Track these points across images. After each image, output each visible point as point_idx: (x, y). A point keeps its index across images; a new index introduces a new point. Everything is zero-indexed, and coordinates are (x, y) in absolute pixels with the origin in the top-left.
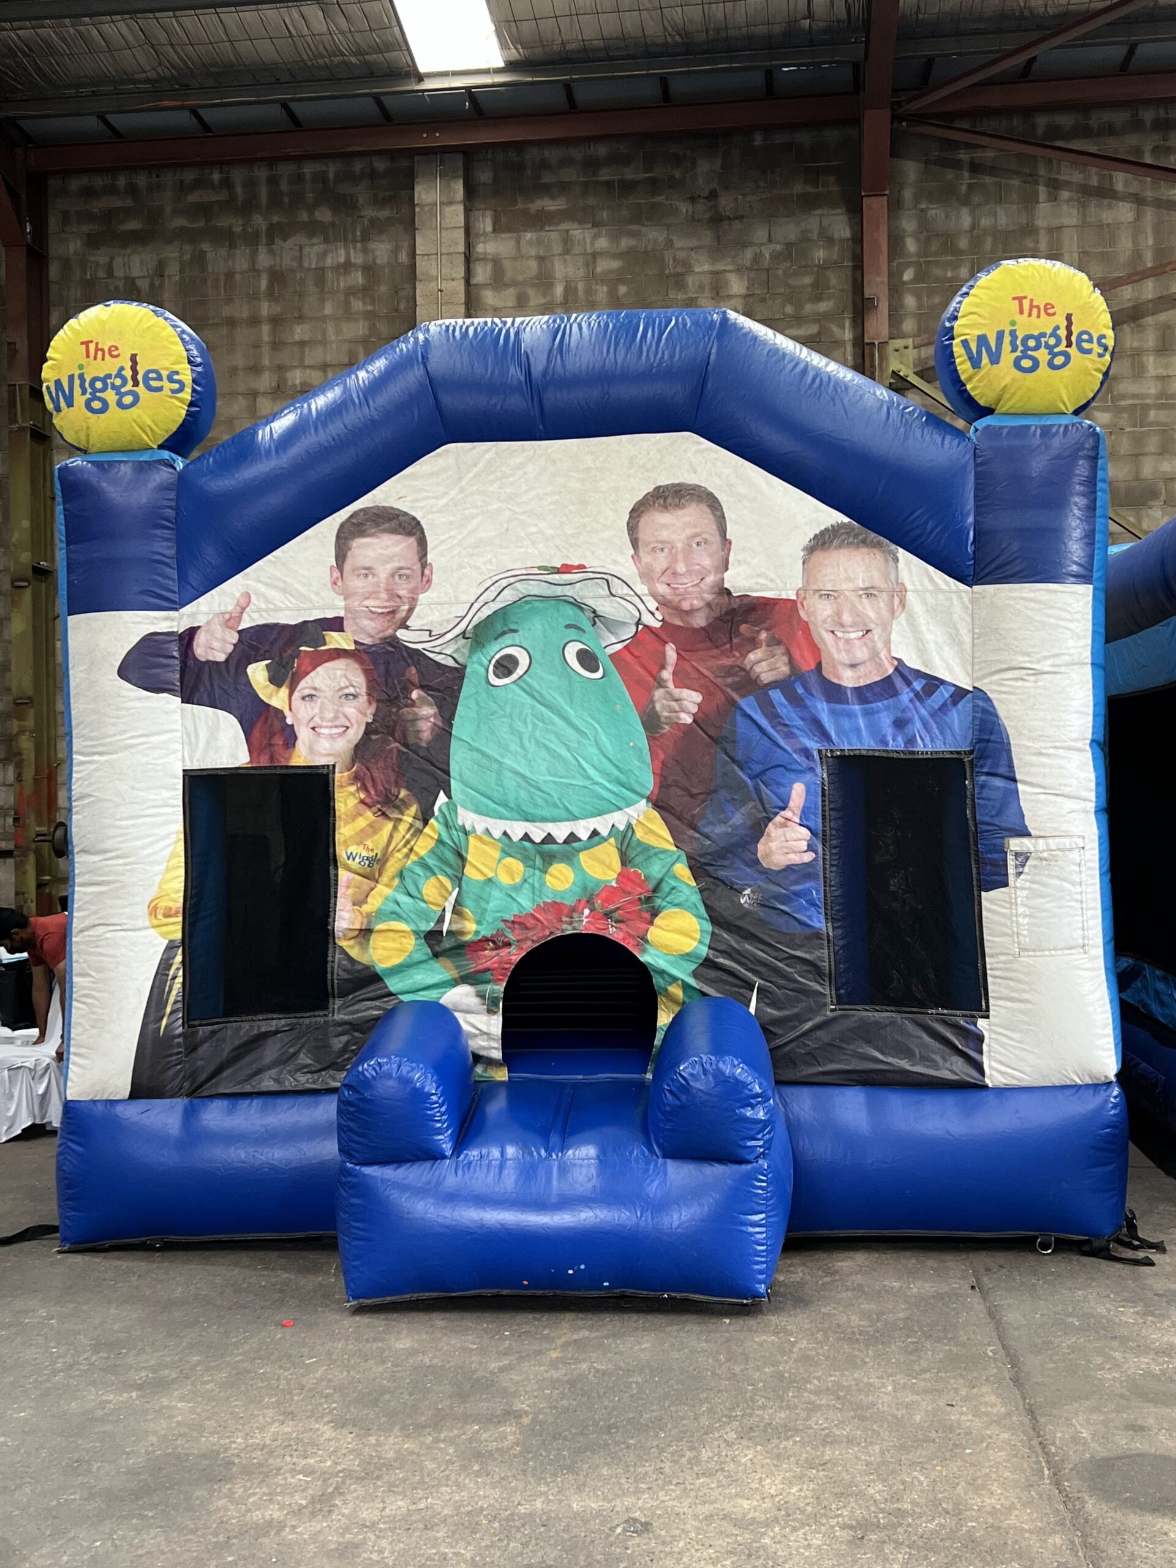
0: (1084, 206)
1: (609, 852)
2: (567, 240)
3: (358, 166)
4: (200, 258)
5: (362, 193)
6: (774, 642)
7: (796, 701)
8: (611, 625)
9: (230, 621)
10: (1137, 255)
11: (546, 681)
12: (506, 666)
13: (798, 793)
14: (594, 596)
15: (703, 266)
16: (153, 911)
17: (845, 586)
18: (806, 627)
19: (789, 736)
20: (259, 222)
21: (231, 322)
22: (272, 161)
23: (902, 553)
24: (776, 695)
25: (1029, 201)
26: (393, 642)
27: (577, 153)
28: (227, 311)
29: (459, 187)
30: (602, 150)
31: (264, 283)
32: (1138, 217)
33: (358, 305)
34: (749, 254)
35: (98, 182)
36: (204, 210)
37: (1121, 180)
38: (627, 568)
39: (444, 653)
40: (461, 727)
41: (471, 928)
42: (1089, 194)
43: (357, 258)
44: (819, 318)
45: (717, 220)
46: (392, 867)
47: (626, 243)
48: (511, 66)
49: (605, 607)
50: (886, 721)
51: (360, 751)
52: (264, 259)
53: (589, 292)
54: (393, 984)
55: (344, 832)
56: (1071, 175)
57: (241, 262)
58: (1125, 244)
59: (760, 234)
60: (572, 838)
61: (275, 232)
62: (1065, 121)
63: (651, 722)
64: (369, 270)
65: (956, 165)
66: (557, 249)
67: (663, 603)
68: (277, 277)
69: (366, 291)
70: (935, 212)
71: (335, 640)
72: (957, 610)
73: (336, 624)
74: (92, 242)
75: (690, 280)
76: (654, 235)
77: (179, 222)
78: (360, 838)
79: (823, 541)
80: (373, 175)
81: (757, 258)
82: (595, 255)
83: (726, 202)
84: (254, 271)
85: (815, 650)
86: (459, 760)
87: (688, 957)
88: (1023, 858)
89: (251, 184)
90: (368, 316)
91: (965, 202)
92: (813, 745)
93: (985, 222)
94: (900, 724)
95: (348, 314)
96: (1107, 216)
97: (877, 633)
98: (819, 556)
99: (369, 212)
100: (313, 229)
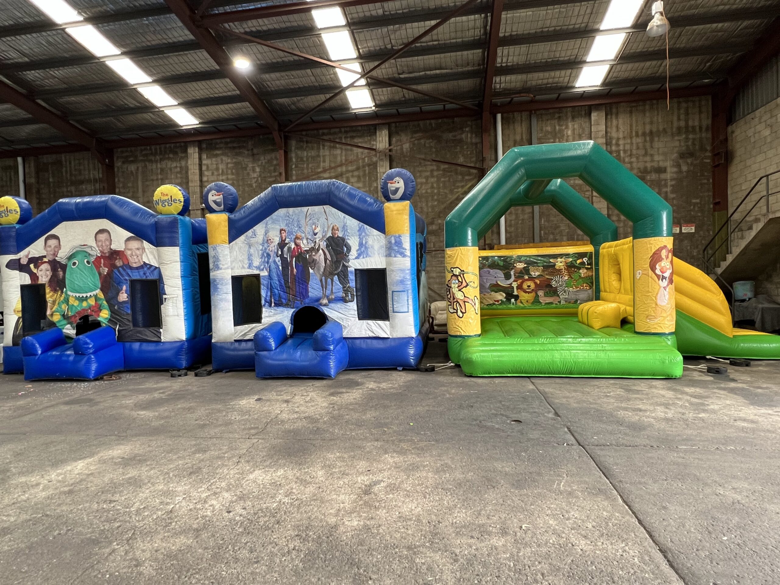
0: (330, 151)
1: (93, 299)
2: (222, 160)
3: (178, 144)
4: (146, 166)
5: (178, 150)
6: (120, 259)
7: (124, 270)
8: (92, 256)
9: (27, 256)
10: (341, 161)
11: (81, 267)
12: (74, 264)
13: (124, 288)
14: (89, 250)
15: (250, 165)
16: (15, 311)
17: (133, 248)
18: (126, 256)
19: (123, 276)
20: (158, 157)
21: (153, 180)
22: (160, 144)
23: (144, 241)
24: (120, 269)
25: (319, 149)
26: (55, 260)
27: (223, 140)
28: (152, 178)
29: (197, 149)
30: (228, 140)
31: (159, 171)
32: (342, 152)
33: (179, 175)
34: (260, 162)
35: (124, 149)
36: (146, 155)
37: (337, 145)
38: (94, 244)
39: (63, 262)
40: (67, 276)
41: (70, 314)
42: (331, 148)
43: (178, 165)
44: (275, 176)
45: (253, 155)
46: (57, 302)
47: (234, 160)
48: (200, 123)
49: (91, 252)
50: (142, 273)
51: (50, 281)
52: (159, 166)
53: (227, 172)
54: (58, 325)
55: (47, 296)
56: (328, 144)
57: (154, 166)
58: (339, 159)
59: (262, 158)
60: (87, 297)
61: (161, 160)
62: (326, 131)
63: (100, 274)
64: (181, 167)
65: (303, 142)
66: (220, 162)
67: (101, 252)
68: (162, 170)
69: (180, 172)
70: (299, 153)
71: (45, 260)
72: (155, 252)
73: (45, 257)
74: (124, 163)
75: (248, 169)
76: (240, 159)
77: (141, 158)
78: (51, 297)
79: (129, 239)
80: (181, 146)
81: (262, 163)
82: (228, 163)
83: (255, 151)
84: (157, 168)
85: (127, 260)
86: (67, 282)
87: (106, 318)
88: (165, 299)
89: (156, 149)
90: (181, 178)
91: (305, 150)
92: (127, 278)
93: (309, 154)
94: (145, 274)
95: (177, 178)
96: (335, 153)
97: (139, 257)
98: (128, 242)
99: (180, 155)
100: (169, 159)
